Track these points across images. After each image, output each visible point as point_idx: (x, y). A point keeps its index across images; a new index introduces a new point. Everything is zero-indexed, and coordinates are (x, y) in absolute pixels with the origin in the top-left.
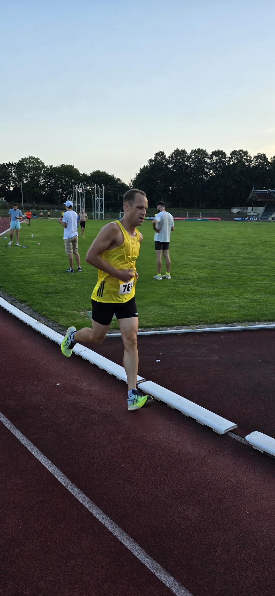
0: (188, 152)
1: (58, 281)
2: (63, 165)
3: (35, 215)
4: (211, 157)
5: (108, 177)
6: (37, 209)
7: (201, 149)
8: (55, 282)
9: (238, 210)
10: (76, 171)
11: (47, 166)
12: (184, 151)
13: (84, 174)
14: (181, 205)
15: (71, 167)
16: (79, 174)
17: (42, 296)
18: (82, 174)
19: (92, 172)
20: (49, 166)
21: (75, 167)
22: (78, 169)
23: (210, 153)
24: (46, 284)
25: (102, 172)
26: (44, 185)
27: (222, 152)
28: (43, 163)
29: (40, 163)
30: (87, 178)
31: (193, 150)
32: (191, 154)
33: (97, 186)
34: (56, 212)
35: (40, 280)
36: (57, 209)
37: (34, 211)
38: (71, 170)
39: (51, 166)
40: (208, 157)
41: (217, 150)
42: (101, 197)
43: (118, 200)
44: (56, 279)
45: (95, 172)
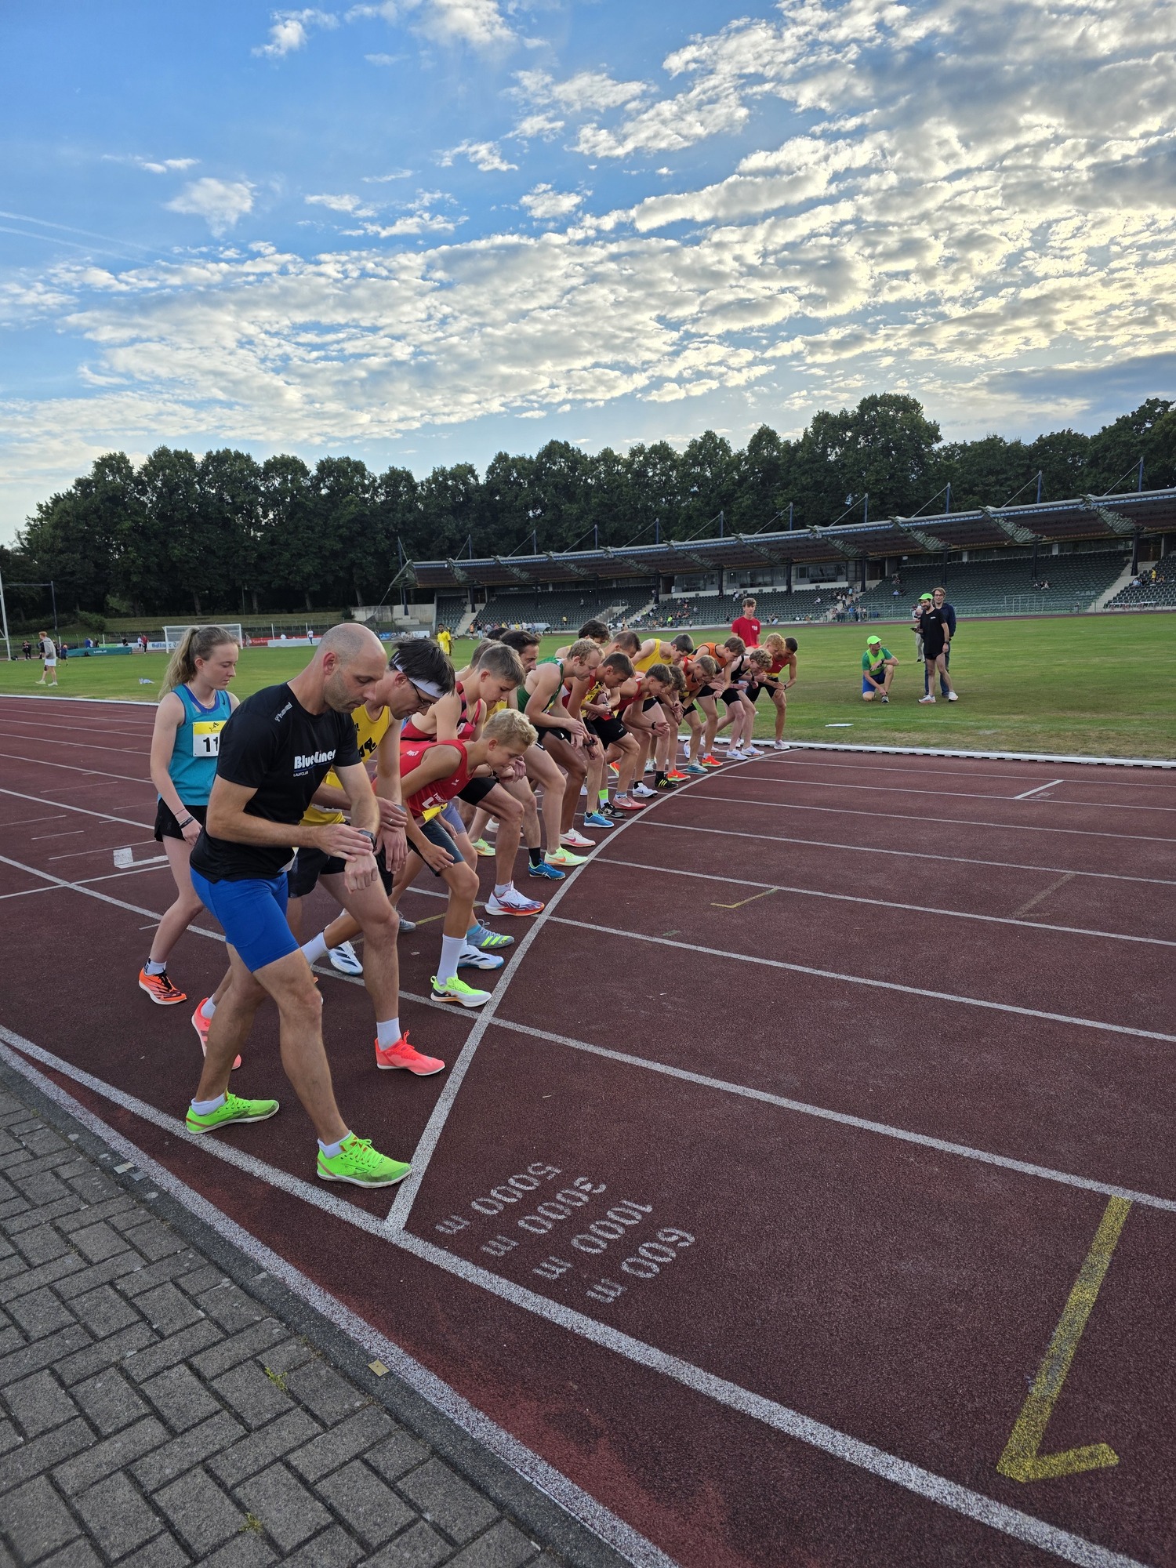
0: (199, 458)
4: (267, 475)
7: (232, 451)
9: (370, 614)
12: (185, 458)
14: (198, 607)
23: (260, 461)
27: (294, 461)
31: (210, 453)
40: (256, 475)
41: (278, 456)
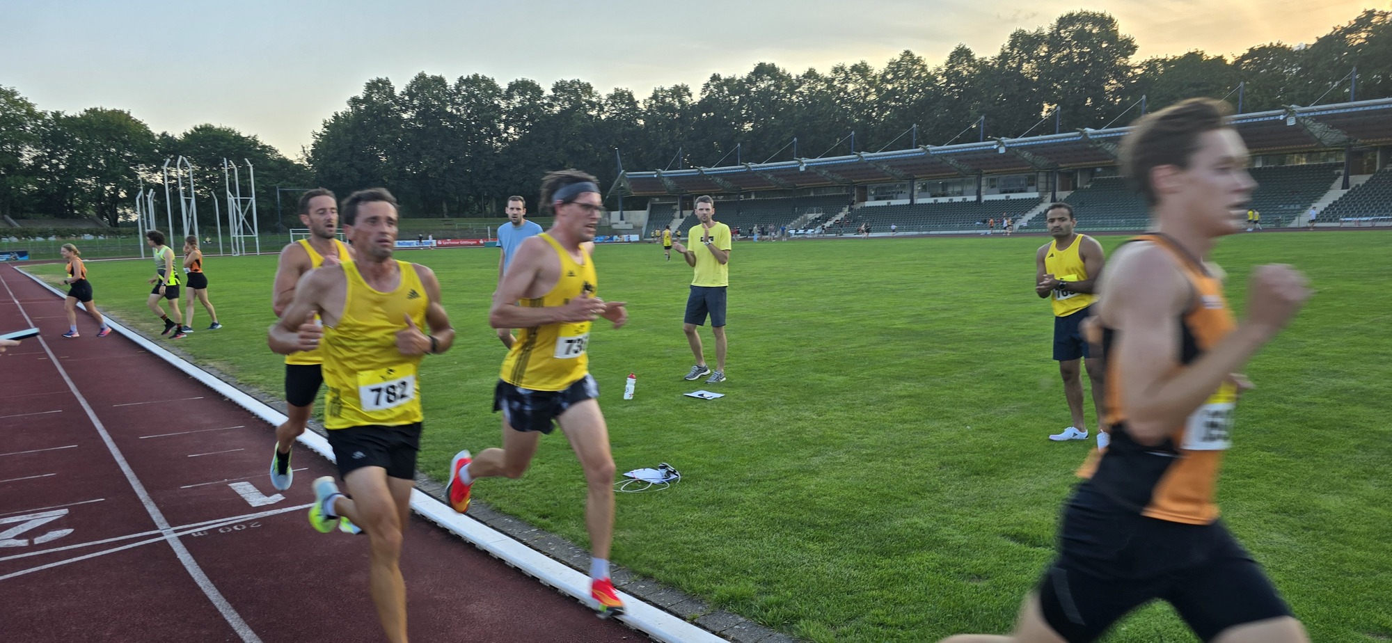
0: (451, 82)
2: (94, 111)
4: (508, 96)
5: (241, 143)
6: (25, 234)
7: (481, 76)
10: (139, 126)
11: (43, 115)
12: (440, 81)
13: (164, 134)
15: (121, 117)
16: (149, 135)
18: (158, 135)
19: (188, 130)
20: (49, 114)
21: (134, 117)
22: (144, 122)
23: (504, 86)
25: (220, 129)
26: (36, 167)
27: (532, 84)
28: (29, 105)
29: (21, 106)
30: (174, 145)
31: (461, 78)
32: (457, 87)
36: (91, 233)
38: (123, 123)
39: (57, 114)
40: (498, 96)
41: (520, 79)
43: (279, 200)
45: (198, 130)
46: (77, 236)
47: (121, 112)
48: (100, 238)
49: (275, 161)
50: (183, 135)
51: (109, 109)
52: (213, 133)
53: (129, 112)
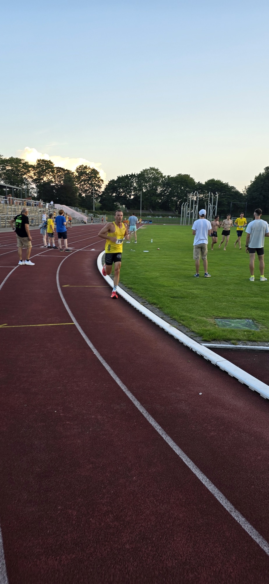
1: (182, 285)
2: (179, 175)
3: (151, 221)
5: (222, 185)
6: (153, 215)
8: (179, 286)
10: (192, 180)
11: (165, 176)
13: (199, 182)
15: (187, 176)
16: (195, 182)
17: (169, 299)
18: (197, 183)
19: (207, 181)
20: (167, 176)
21: (191, 176)
22: (193, 178)
24: (172, 288)
25: (217, 180)
26: (161, 194)
28: (161, 173)
29: (159, 174)
30: (201, 187)
33: (211, 194)
34: (170, 218)
35: (166, 284)
36: (171, 216)
37: (151, 218)
38: (186, 179)
39: (168, 176)
42: (214, 204)
43: (231, 207)
44: (180, 284)
45: (210, 181)
46: (167, 217)
47: (187, 175)
48: (173, 218)
49: (233, 192)
50: (205, 183)
51: (184, 174)
52: (214, 182)
53: (189, 175)
